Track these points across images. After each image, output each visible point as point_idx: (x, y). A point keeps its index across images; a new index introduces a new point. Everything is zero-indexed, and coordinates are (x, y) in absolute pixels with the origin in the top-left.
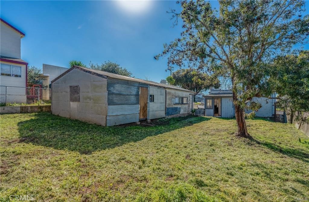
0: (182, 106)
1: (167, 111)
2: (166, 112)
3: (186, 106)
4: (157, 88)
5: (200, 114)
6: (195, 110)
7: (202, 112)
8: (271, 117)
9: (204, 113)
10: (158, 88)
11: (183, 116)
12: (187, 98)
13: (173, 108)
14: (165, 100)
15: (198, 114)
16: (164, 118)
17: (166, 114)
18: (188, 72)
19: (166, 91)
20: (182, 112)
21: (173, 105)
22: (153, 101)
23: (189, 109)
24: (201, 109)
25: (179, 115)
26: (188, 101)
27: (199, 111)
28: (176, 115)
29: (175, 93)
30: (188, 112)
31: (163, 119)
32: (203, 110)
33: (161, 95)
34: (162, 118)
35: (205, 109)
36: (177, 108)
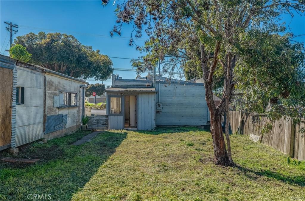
0: (70, 111)
1: (46, 125)
2: (44, 126)
3: (75, 110)
4: (30, 70)
5: (97, 126)
6: (88, 118)
7: (101, 122)
8: (206, 125)
9: (106, 124)
10: (31, 72)
11: (71, 133)
12: (76, 94)
13: (56, 115)
14: (43, 99)
15: (95, 127)
16: (41, 140)
17: (44, 130)
18: (53, 41)
19: (45, 78)
20: (69, 123)
21: (55, 111)
22: (23, 102)
23: (79, 116)
24: (101, 116)
25: (64, 131)
26: (78, 100)
27: (96, 120)
28: (61, 131)
29: (59, 83)
30: (78, 124)
31: (40, 142)
32: (104, 118)
33: (37, 87)
34: (37, 141)
35: (107, 116)
36: (62, 116)
